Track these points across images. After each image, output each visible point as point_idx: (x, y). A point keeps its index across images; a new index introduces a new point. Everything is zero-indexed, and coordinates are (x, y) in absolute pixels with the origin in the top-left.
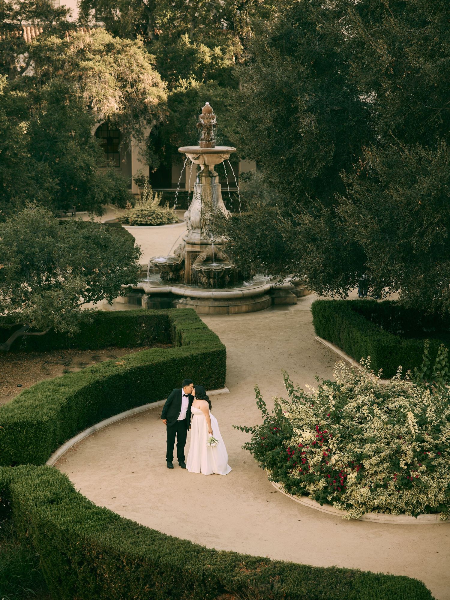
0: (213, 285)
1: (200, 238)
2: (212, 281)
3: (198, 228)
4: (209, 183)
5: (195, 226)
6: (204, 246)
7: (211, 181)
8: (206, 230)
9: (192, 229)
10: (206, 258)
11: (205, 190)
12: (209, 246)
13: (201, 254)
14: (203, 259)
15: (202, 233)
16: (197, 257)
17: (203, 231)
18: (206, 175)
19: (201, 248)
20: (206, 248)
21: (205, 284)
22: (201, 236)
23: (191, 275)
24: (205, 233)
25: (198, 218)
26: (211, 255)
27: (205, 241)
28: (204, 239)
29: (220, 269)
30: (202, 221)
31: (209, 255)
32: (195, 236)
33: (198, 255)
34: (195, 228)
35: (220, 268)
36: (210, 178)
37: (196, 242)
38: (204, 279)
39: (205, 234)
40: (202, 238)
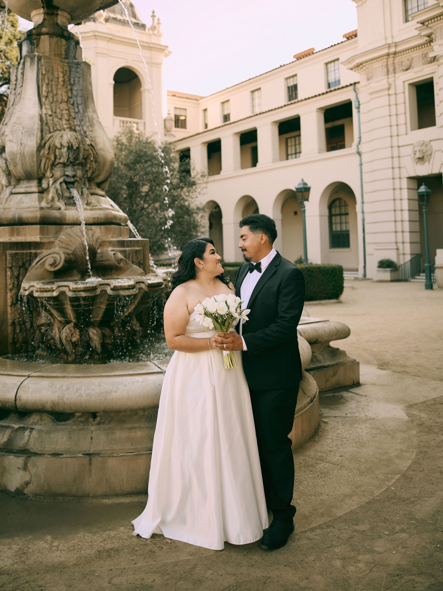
0: (99, 349)
1: (37, 204)
2: (94, 334)
3: (28, 177)
4: (60, 55)
5: (18, 170)
6: (52, 228)
7: (67, 51)
8: (55, 182)
9: (9, 183)
10: (66, 261)
11: (50, 70)
12: (67, 230)
13: (45, 252)
14: (53, 265)
15: (42, 192)
16: (30, 261)
17: (44, 185)
18: (52, 31)
19: (42, 232)
20: (58, 233)
21: (69, 348)
22: (40, 200)
23: (13, 323)
24: (52, 190)
25: (32, 143)
26: (79, 253)
27: (56, 214)
28: (51, 208)
29: (132, 287)
30: (45, 151)
31: (74, 253)
32: (21, 202)
33: (36, 255)
34: (19, 180)
35: (132, 283)
36: (64, 42)
37: (27, 215)
38: (66, 331)
39: (52, 194)
40: (44, 204)
